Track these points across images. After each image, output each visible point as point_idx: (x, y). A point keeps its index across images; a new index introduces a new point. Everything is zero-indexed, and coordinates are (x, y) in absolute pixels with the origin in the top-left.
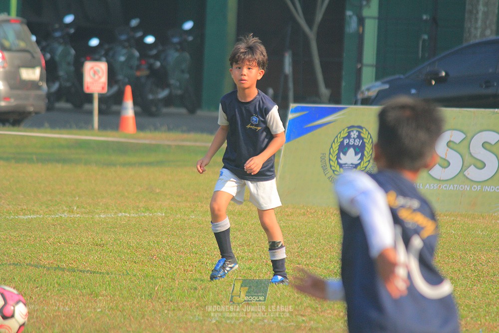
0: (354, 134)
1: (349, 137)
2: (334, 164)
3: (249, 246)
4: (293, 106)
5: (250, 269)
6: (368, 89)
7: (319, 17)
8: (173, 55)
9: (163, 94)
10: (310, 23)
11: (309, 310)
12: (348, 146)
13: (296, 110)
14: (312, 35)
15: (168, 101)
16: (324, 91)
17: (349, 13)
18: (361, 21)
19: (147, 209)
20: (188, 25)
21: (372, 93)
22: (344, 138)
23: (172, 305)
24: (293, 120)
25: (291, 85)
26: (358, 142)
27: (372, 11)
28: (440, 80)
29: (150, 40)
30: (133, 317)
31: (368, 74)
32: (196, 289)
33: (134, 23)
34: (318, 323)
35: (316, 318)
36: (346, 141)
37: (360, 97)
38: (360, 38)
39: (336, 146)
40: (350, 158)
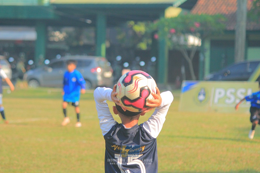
4: (184, 82)
10: (189, 57)
12: (201, 93)
14: (190, 61)
24: (184, 87)
31: (207, 72)
40: (201, 97)
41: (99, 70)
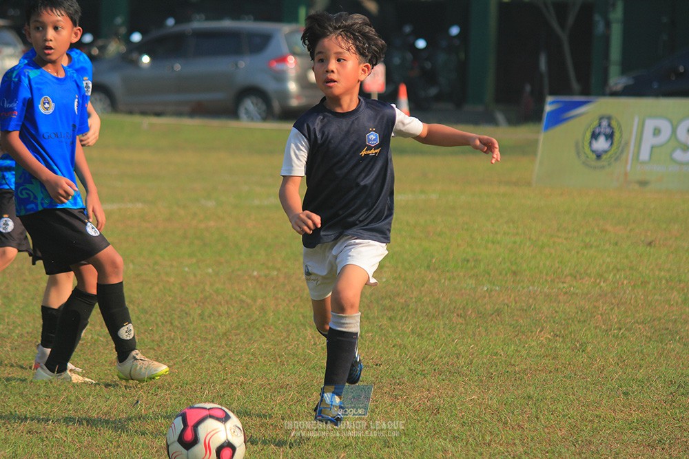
0: (605, 123)
1: (600, 125)
2: (587, 150)
3: (513, 223)
4: (549, 99)
5: (515, 243)
6: (616, 84)
7: (571, 20)
8: (442, 58)
9: (433, 91)
10: (562, 26)
11: (569, 278)
12: (599, 134)
13: (553, 103)
14: (564, 37)
15: (438, 98)
16: (575, 86)
17: (597, 17)
18: (608, 24)
19: (422, 192)
20: (455, 31)
21: (619, 87)
22: (595, 128)
23: (448, 275)
24: (551, 113)
25: (546, 81)
26: (608, 131)
27: (617, 14)
28: (679, 75)
29: (421, 44)
30: (415, 286)
31: (614, 70)
32: (468, 261)
33: (407, 29)
34: (577, 289)
35: (575, 284)
36: (597, 131)
37: (608, 90)
38: (606, 39)
39: (588, 135)
40: (601, 144)
41: (292, 64)
